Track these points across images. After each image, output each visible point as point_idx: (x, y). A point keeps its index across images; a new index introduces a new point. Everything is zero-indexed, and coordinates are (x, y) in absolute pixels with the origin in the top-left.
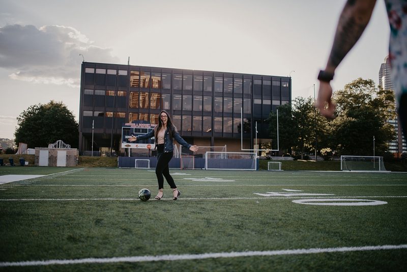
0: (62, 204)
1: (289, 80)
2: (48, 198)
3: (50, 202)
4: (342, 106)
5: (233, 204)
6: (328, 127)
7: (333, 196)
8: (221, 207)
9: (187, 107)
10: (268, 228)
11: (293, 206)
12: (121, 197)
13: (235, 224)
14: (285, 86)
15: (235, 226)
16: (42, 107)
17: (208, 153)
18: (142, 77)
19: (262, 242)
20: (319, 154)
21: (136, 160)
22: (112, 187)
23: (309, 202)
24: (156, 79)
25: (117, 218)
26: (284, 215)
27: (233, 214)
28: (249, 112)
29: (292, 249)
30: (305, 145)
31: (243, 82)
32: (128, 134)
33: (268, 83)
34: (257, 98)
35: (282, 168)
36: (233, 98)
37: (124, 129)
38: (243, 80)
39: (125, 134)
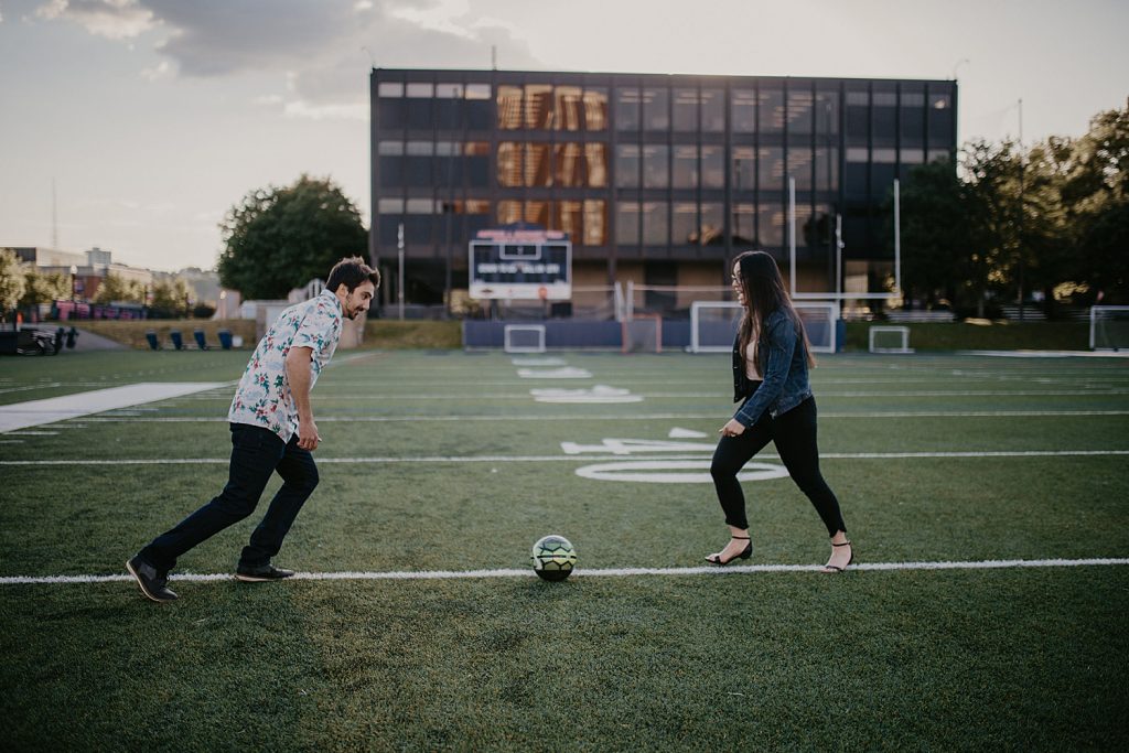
1: (950, 89)
9: (657, 178)
14: (940, 105)
16: (278, 194)
17: (700, 307)
21: (509, 328)
28: (832, 186)
31: (814, 101)
32: (487, 261)
33: (888, 99)
34: (855, 146)
35: (910, 347)
36: (785, 147)
37: (475, 247)
38: (814, 95)
39: (478, 261)
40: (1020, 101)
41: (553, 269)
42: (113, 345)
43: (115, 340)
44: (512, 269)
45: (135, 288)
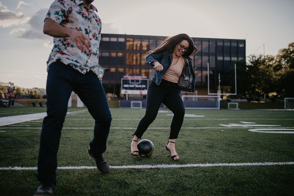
0: (84, 131)
1: (244, 42)
2: (74, 127)
3: (76, 130)
4: (286, 61)
5: (204, 132)
6: (274, 77)
7: (280, 127)
8: (196, 133)
10: (232, 148)
11: (249, 133)
12: (124, 127)
13: (208, 145)
14: (241, 46)
15: (208, 146)
17: (184, 97)
18: (135, 43)
19: (229, 157)
20: (268, 97)
21: (132, 102)
22: (117, 121)
23: (261, 131)
24: (145, 44)
25: (123, 140)
26: (243, 139)
27: (205, 138)
28: (214, 66)
29: (251, 162)
30: (257, 90)
31: (209, 44)
32: (126, 84)
33: (228, 44)
34: (220, 56)
35: (239, 108)
36: (202, 56)
37: (123, 80)
38: (209, 43)
39: (123, 84)
40: (264, 45)
41: (144, 86)
42: (22, 105)
43: (23, 104)
44: (133, 86)
45: (24, 92)
